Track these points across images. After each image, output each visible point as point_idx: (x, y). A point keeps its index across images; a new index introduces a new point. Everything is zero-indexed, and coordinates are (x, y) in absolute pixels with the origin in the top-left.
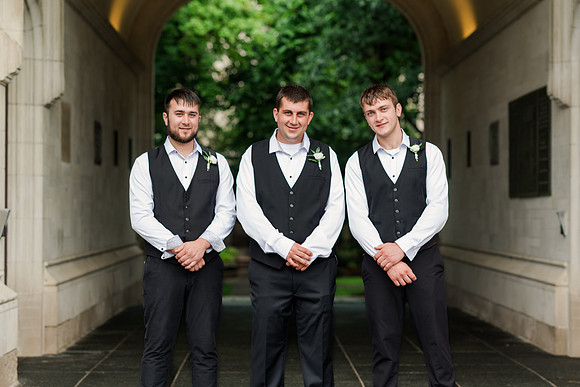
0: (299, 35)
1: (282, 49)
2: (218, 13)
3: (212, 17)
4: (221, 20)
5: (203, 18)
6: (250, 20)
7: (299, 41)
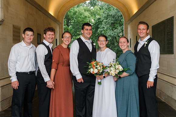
0: (99, 22)
1: (96, 24)
2: (84, 17)
3: (83, 18)
4: (84, 18)
5: (81, 18)
6: (90, 19)
7: (99, 23)
